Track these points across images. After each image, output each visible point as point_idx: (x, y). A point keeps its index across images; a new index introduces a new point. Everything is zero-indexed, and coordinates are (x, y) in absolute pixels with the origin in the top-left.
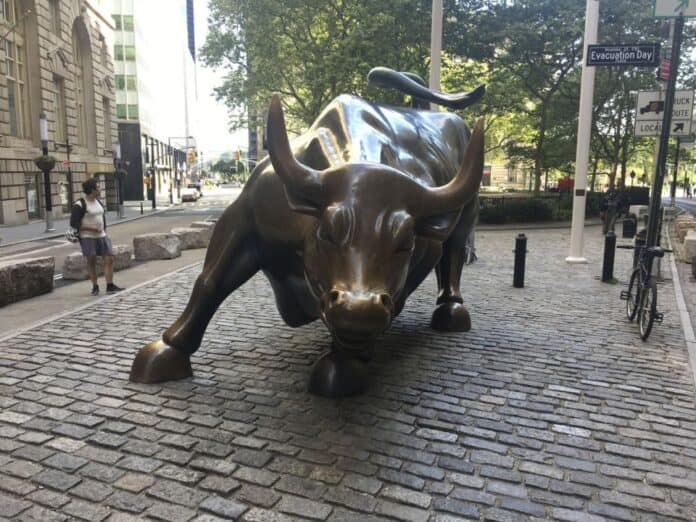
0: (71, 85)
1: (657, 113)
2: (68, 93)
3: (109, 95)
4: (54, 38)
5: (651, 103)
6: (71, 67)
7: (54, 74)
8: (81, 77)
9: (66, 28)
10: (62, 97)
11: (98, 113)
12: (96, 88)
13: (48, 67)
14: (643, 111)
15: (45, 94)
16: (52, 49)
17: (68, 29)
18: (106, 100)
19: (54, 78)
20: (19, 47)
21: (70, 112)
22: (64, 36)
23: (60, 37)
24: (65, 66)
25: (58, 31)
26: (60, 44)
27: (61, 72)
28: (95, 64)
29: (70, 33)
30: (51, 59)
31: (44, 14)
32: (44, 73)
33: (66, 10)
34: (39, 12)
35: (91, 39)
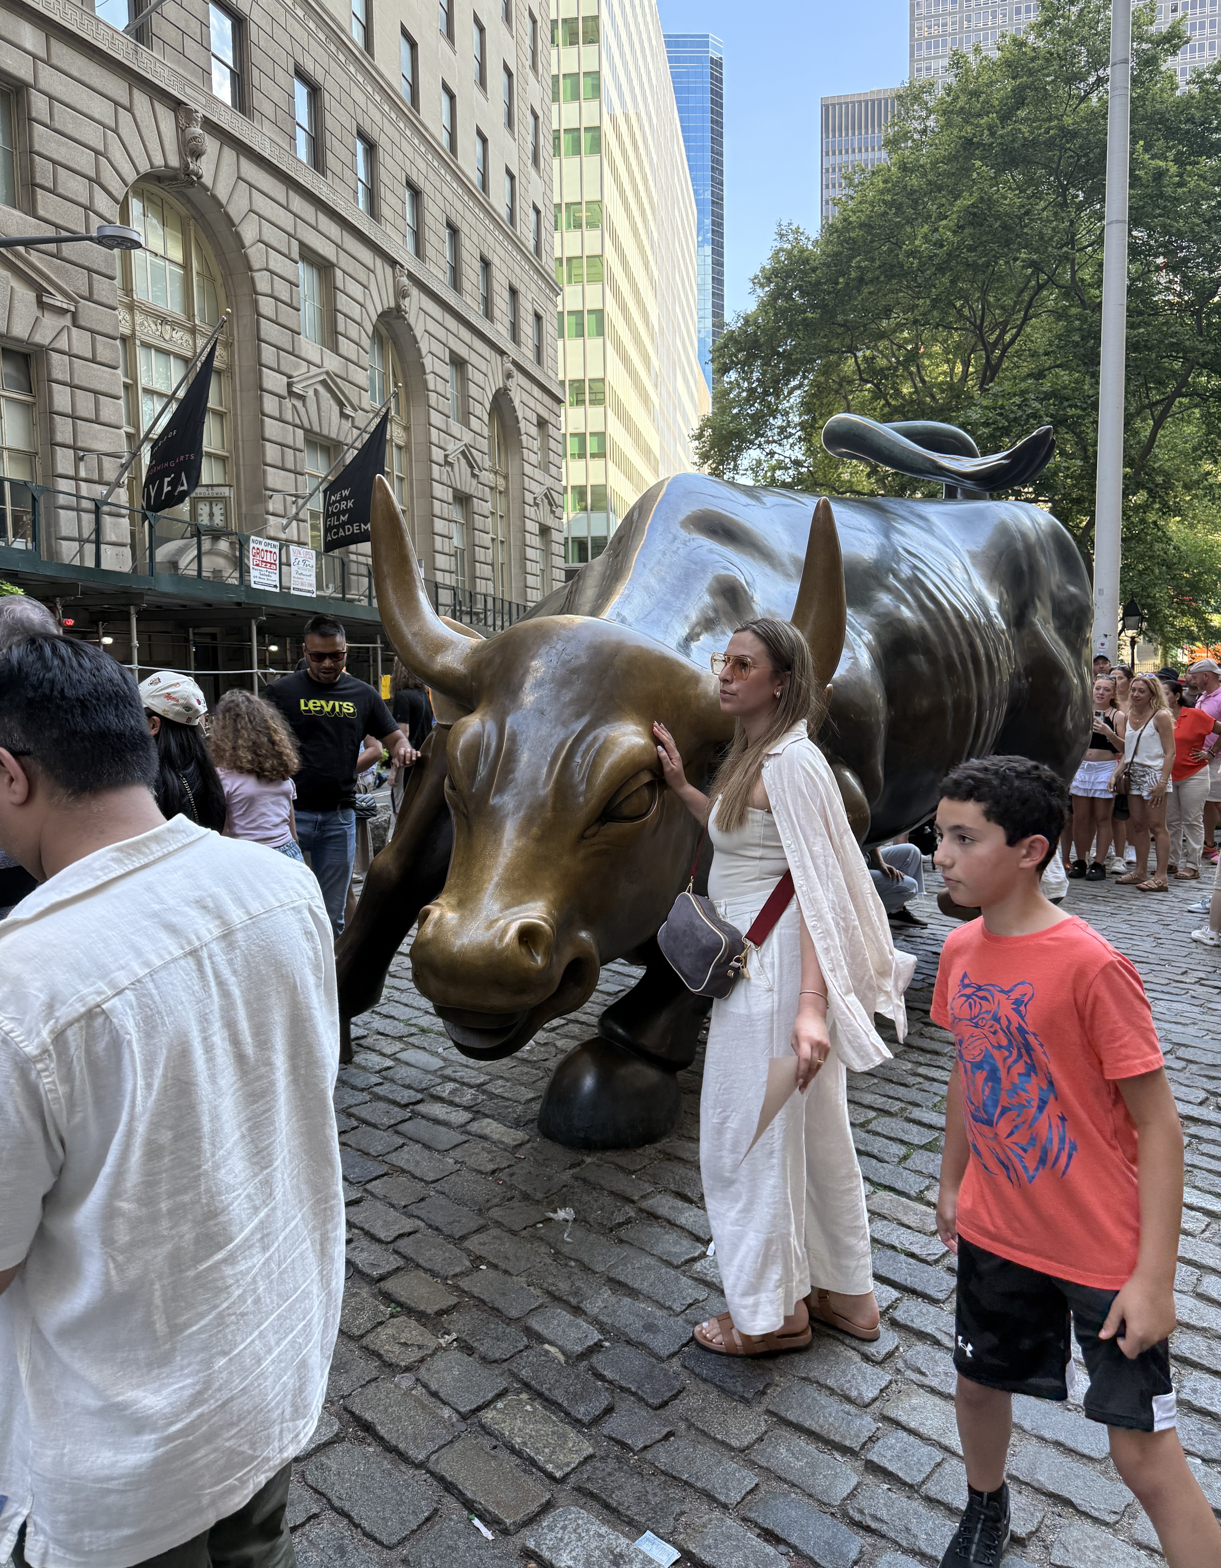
0: (486, 508)
2: (479, 521)
3: (550, 522)
4: (456, 428)
6: (487, 477)
7: (455, 490)
8: (505, 493)
9: (478, 409)
10: (469, 528)
11: (530, 553)
12: (530, 511)
13: (445, 479)
15: (439, 526)
16: (453, 447)
17: (481, 410)
18: (545, 531)
19: (455, 497)
20: (399, 448)
21: (480, 553)
22: (474, 423)
23: (467, 425)
24: (474, 475)
25: (465, 416)
26: (467, 437)
27: (469, 486)
28: (528, 469)
29: (486, 418)
30: (451, 465)
31: (440, 389)
32: (439, 490)
33: (478, 377)
34: (431, 386)
35: (522, 424)
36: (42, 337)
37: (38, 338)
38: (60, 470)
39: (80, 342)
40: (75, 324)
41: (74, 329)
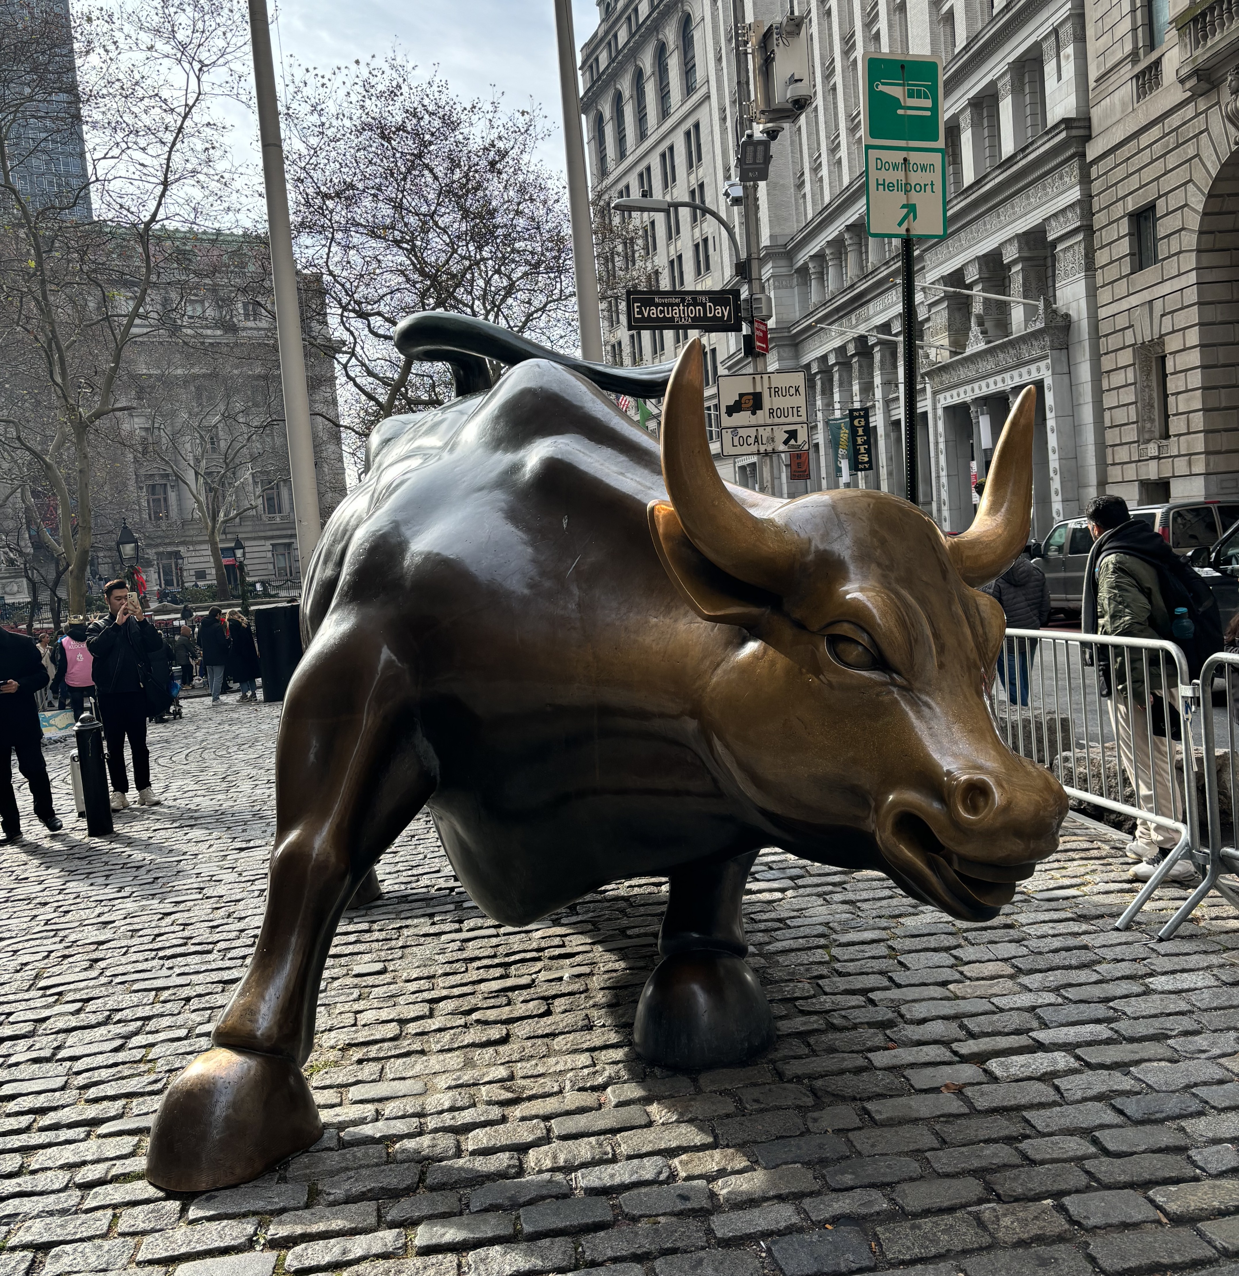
1: (754, 413)
5: (741, 395)
14: (731, 411)
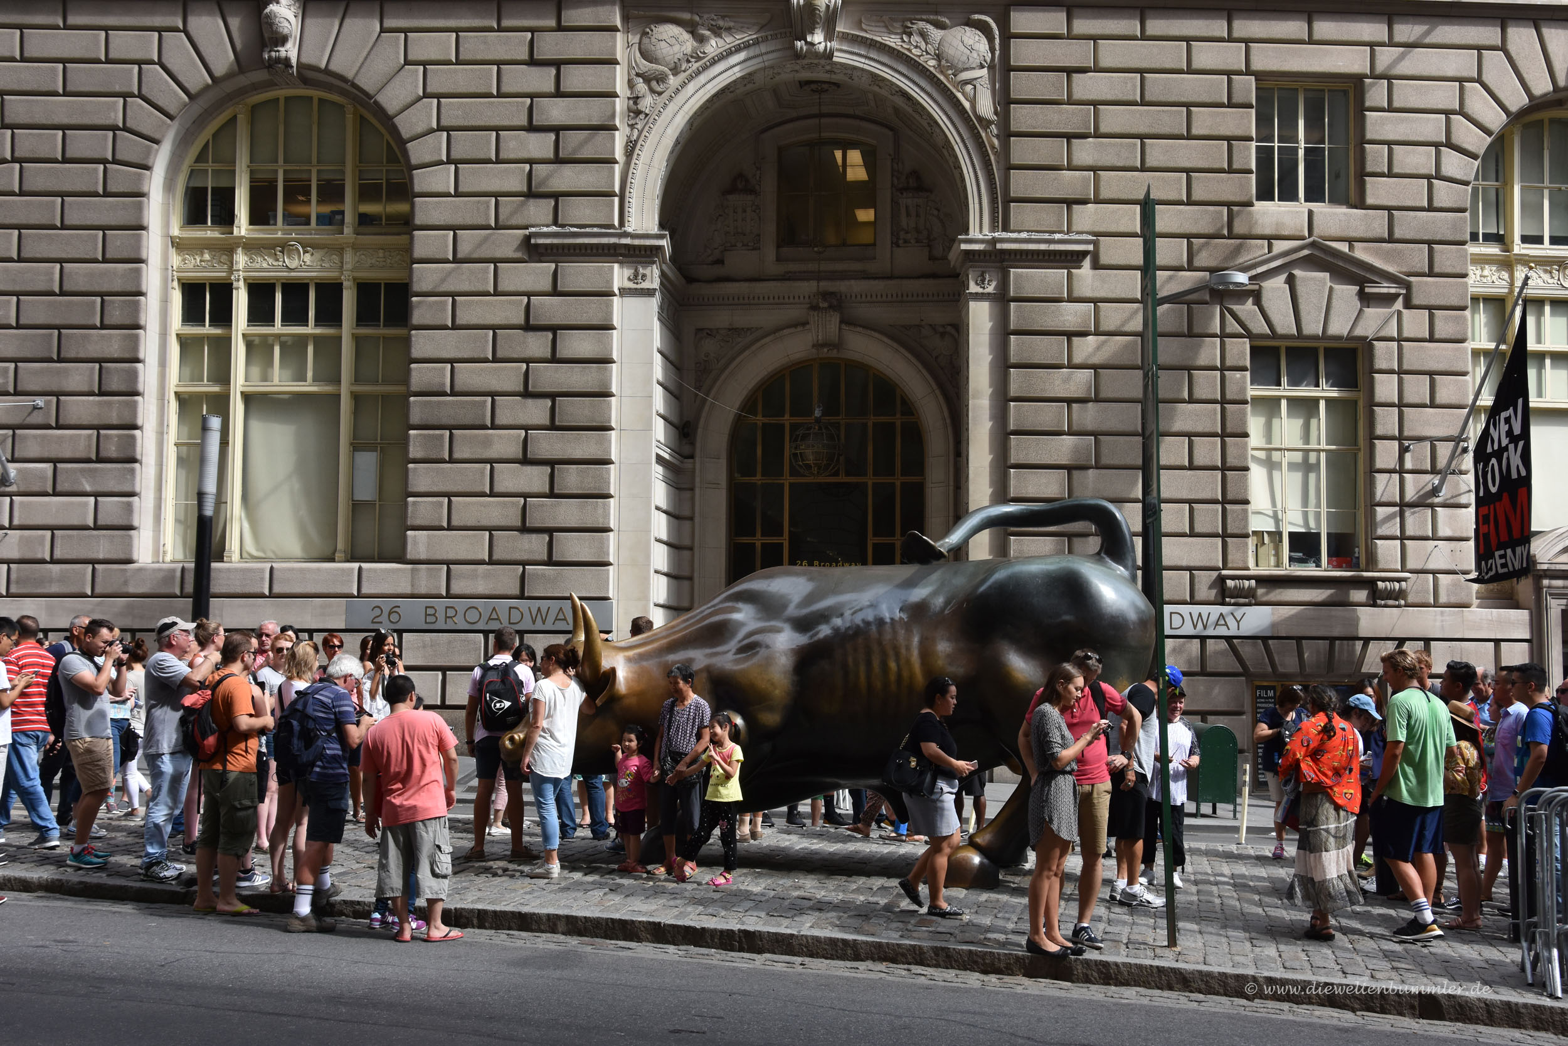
36: (1367, 328)
37: (1359, 332)
38: (1379, 464)
39: (1415, 323)
40: (1408, 305)
41: (1404, 311)
